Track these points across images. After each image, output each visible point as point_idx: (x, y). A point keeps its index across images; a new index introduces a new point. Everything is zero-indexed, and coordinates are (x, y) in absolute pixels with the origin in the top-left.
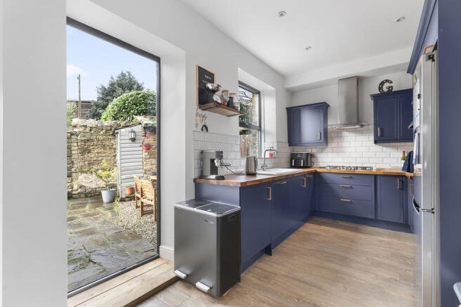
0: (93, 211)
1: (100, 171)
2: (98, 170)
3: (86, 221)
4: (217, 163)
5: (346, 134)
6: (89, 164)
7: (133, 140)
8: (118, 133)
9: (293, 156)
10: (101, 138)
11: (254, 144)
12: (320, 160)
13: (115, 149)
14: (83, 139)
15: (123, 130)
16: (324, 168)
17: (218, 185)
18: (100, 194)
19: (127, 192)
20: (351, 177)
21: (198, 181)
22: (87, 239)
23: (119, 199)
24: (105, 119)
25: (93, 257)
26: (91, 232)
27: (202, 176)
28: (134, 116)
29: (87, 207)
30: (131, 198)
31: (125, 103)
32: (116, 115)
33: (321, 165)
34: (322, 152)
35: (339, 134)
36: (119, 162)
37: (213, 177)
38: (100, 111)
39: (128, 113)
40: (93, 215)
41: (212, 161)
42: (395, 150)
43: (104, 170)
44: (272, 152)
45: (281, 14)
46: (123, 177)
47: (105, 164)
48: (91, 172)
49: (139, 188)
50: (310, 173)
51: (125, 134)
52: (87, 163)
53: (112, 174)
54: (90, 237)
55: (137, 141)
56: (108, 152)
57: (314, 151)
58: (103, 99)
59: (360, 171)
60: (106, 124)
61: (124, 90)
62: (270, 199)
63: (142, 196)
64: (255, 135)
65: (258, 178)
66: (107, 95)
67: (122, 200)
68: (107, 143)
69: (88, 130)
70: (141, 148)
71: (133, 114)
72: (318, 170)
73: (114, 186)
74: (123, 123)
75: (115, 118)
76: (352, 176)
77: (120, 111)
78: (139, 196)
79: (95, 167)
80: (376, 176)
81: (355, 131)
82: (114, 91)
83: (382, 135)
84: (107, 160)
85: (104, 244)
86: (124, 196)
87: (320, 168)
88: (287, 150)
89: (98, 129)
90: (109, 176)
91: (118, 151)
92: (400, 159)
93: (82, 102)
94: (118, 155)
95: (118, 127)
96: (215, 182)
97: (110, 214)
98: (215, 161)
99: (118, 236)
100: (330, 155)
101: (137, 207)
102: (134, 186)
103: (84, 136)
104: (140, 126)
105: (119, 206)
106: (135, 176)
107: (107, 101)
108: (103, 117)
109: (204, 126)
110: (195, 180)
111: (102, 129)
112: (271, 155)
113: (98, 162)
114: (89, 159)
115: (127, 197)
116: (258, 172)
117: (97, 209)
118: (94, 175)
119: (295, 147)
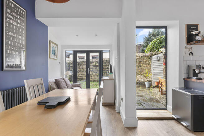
0: (142, 89)
1: (145, 74)
2: (144, 74)
3: (140, 92)
6: (141, 71)
7: (159, 60)
8: (152, 58)
10: (145, 60)
13: (151, 65)
14: (139, 61)
15: (154, 56)
17: (196, 82)
18: (145, 84)
19: (156, 84)
21: (186, 79)
22: (140, 98)
23: (152, 87)
24: (147, 52)
25: (142, 104)
26: (142, 96)
27: (188, 78)
28: (159, 49)
29: (140, 88)
30: (157, 87)
31: (155, 44)
32: (151, 49)
36: (152, 71)
37: (195, 78)
38: (145, 48)
39: (156, 48)
40: (142, 91)
43: (146, 74)
46: (154, 77)
47: (146, 71)
48: (142, 75)
49: (161, 82)
51: (155, 58)
52: (140, 71)
53: (150, 76)
54: (141, 98)
55: (160, 61)
56: (148, 66)
58: (146, 43)
60: (147, 54)
61: (155, 36)
63: (162, 86)
66: (148, 41)
67: (154, 87)
68: (147, 62)
69: (140, 57)
70: (163, 64)
71: (159, 48)
73: (150, 81)
74: (154, 53)
75: (151, 51)
77: (153, 47)
78: (161, 86)
79: (143, 72)
82: (150, 38)
84: (147, 70)
85: (146, 101)
86: (154, 86)
89: (144, 57)
90: (148, 76)
91: (152, 66)
93: (138, 45)
94: (152, 67)
95: (152, 55)
96: (195, 80)
97: (148, 92)
98: (196, 70)
99: (151, 100)
101: (160, 91)
102: (159, 82)
103: (139, 60)
104: (162, 53)
105: (152, 89)
106: (159, 77)
107: (148, 43)
108: (146, 51)
109: (191, 53)
110: (184, 79)
111: (146, 57)
113: (144, 70)
114: (141, 69)
115: (156, 86)
117: (144, 89)
118: (143, 76)
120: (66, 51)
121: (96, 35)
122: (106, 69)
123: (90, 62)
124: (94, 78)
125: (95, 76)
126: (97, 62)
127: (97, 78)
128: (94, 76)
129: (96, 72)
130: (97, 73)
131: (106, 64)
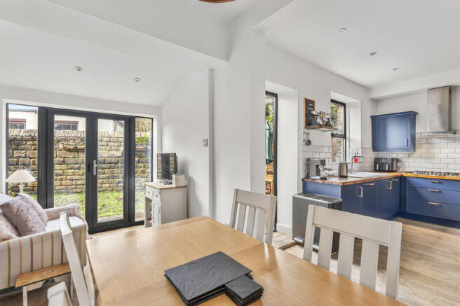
4: (321, 168)
5: (436, 140)
9: (377, 161)
11: (339, 150)
12: (406, 165)
16: (411, 172)
17: (324, 184)
20: (440, 182)
21: (306, 180)
27: (308, 177)
33: (408, 170)
34: (409, 157)
35: (428, 140)
37: (318, 177)
41: (317, 166)
45: (372, 54)
50: (397, 177)
57: (400, 155)
59: (450, 177)
62: (362, 196)
64: (339, 142)
65: (349, 180)
72: (404, 174)
87: (407, 172)
88: (371, 155)
100: (418, 160)
110: (303, 180)
112: (356, 160)
116: (349, 175)
120: (7, 104)
121: (137, 80)
122: (109, 159)
123: (55, 139)
124: (69, 182)
125: (74, 177)
126: (82, 140)
127: (80, 182)
128: (69, 177)
129: (77, 166)
130: (79, 168)
131: (107, 145)
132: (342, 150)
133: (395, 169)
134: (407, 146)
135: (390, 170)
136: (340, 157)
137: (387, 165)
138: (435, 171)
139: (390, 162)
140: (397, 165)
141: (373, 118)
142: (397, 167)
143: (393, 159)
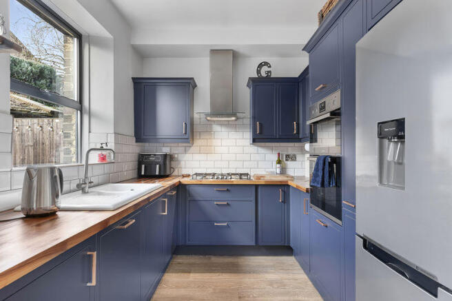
5: (216, 128)
9: (142, 159)
11: (67, 136)
12: (183, 164)
20: (228, 190)
33: (185, 172)
34: (185, 152)
35: (208, 131)
42: (270, 152)
44: (104, 153)
50: (173, 188)
62: (94, 283)
64: (68, 118)
76: (229, 188)
80: (257, 186)
81: (227, 125)
83: (261, 133)
87: (184, 176)
88: (132, 149)
92: (275, 163)
100: (197, 157)
112: (103, 158)
119: (147, 144)
132: (73, 137)
133: (168, 173)
134: (186, 133)
135: (162, 174)
136: (68, 152)
137: (158, 166)
138: (218, 172)
139: (161, 160)
140: (170, 164)
141: (137, 82)
142: (171, 168)
143: (165, 156)
